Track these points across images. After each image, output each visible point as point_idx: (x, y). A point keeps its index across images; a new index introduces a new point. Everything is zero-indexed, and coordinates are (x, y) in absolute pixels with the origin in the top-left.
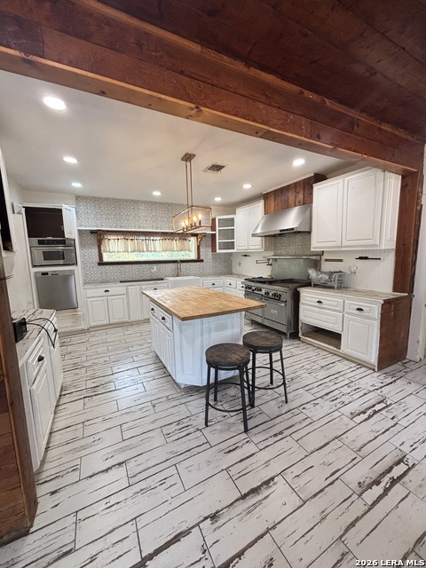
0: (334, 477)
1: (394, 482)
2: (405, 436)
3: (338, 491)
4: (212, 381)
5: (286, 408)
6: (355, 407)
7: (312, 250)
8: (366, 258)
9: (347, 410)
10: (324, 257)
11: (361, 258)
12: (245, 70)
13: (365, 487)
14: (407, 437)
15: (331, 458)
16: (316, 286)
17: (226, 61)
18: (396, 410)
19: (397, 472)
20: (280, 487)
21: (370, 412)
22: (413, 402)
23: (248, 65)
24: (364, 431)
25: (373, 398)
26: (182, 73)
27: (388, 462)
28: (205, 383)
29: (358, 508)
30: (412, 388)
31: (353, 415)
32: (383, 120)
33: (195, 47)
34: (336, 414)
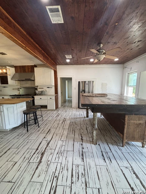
0: (58, 124)
1: (65, 121)
2: (63, 116)
3: (60, 125)
4: (26, 120)
5: (44, 121)
6: (55, 116)
7: (36, 85)
8: (49, 88)
9: (54, 117)
10: (38, 87)
11: (48, 88)
12: (33, 42)
13: (62, 123)
14: (64, 116)
15: (56, 123)
16: (38, 95)
17: (30, 39)
18: (61, 114)
19: (65, 120)
20: (52, 129)
21: (58, 116)
22: (62, 112)
23: (34, 41)
24: (59, 118)
25: (57, 114)
26: (22, 37)
27: (63, 119)
28: (24, 122)
29: (63, 125)
30: (61, 111)
31: (56, 117)
32: (52, 60)
33: (25, 33)
34: (53, 118)
